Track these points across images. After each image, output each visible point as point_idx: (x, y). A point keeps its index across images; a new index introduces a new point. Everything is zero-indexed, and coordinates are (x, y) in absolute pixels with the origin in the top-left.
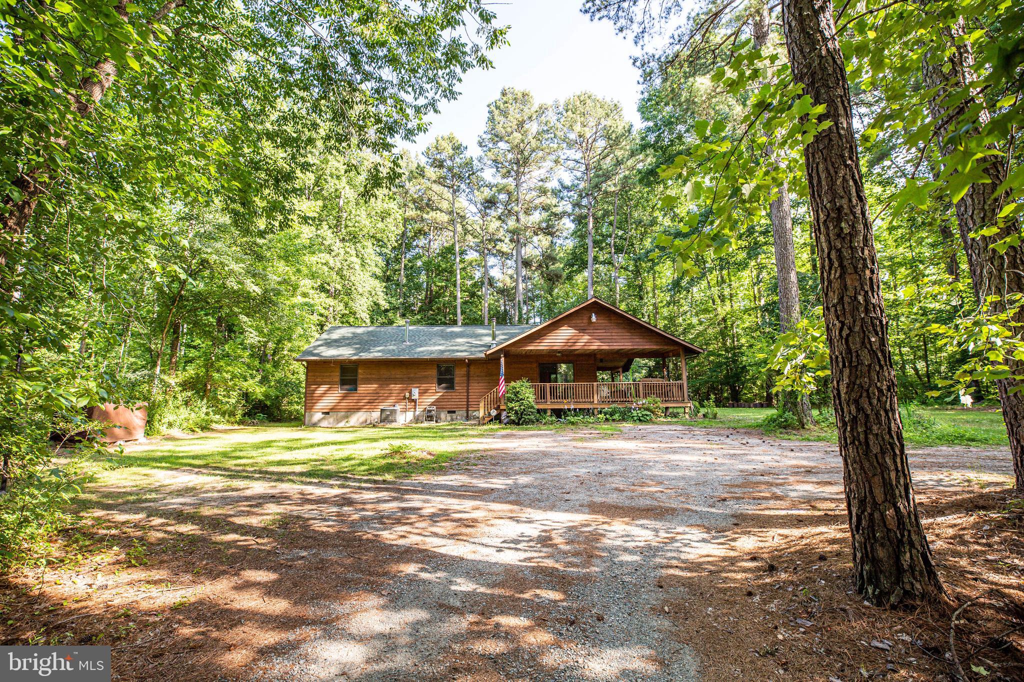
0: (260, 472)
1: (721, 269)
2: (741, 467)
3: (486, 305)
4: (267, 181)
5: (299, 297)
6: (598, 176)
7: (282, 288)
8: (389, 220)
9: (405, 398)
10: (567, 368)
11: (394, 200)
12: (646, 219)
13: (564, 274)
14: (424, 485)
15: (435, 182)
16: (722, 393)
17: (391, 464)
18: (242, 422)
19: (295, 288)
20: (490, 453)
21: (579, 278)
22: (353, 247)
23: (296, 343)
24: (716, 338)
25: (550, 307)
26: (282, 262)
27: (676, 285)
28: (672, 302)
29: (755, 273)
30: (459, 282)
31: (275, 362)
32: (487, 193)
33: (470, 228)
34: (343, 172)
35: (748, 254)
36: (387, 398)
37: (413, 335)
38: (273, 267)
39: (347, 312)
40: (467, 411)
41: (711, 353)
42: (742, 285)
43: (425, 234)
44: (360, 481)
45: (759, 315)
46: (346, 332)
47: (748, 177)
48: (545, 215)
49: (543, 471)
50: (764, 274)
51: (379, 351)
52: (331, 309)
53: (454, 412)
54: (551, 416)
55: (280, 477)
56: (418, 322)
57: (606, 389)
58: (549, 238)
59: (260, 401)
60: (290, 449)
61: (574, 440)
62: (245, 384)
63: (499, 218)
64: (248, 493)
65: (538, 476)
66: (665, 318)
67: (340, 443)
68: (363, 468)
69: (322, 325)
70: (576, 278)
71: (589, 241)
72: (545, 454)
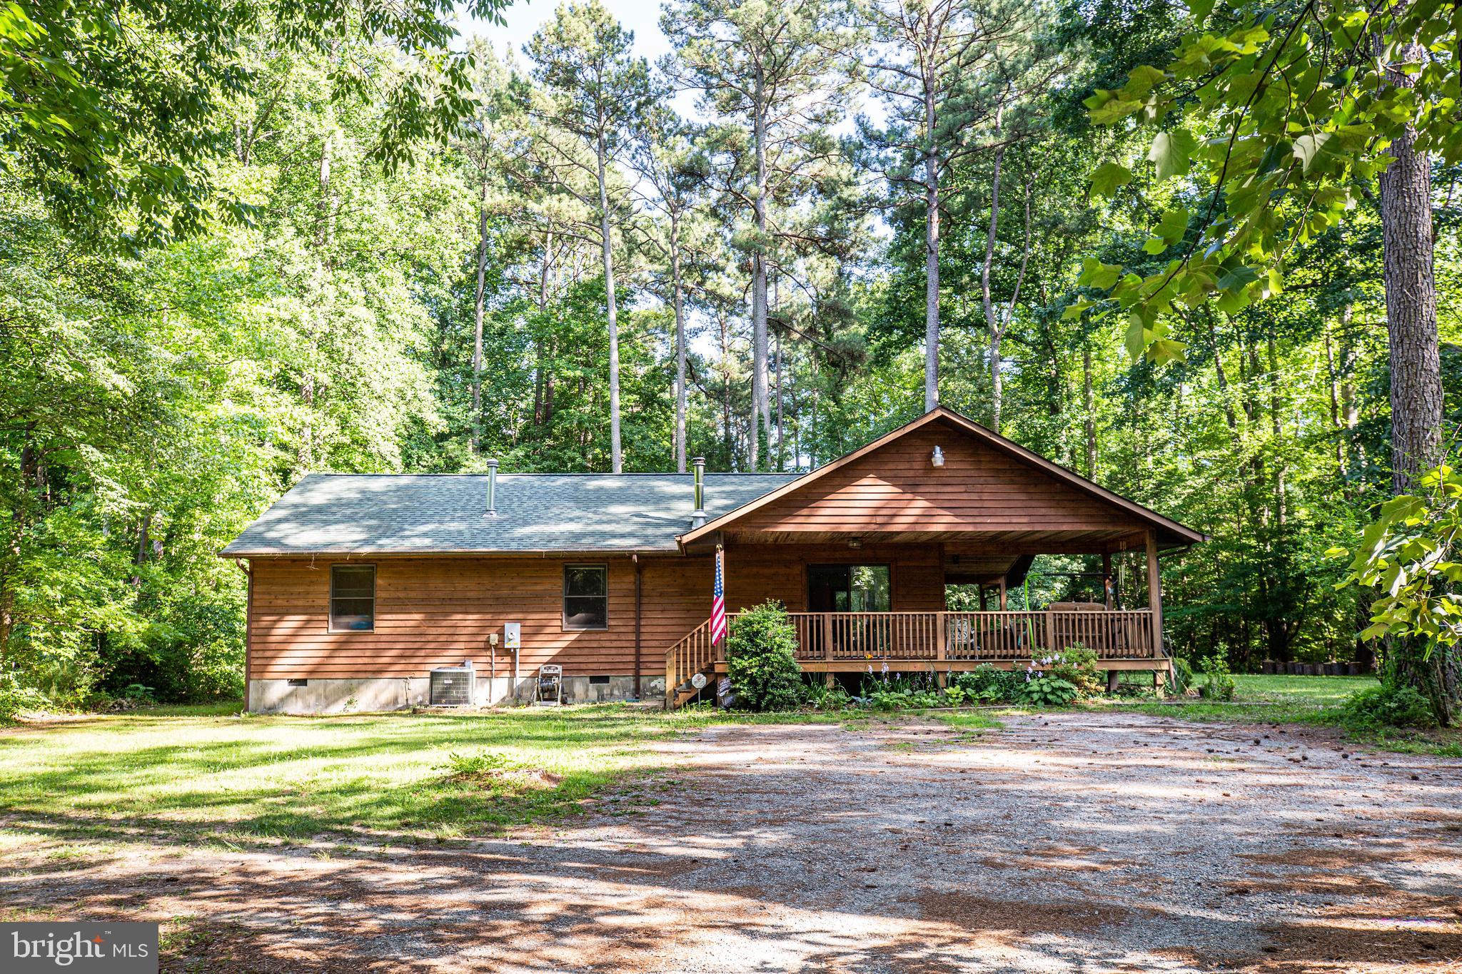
0: (140, 823)
1: (1252, 340)
2: (1288, 815)
3: (682, 425)
4: (139, 113)
5: (227, 403)
6: (954, 109)
7: (186, 380)
8: (446, 216)
9: (488, 646)
10: (875, 576)
11: (457, 165)
12: (1069, 215)
13: (870, 352)
14: (533, 851)
15: (555, 121)
16: (1247, 639)
17: (456, 801)
18: (89, 705)
19: (217, 380)
20: (689, 776)
21: (904, 361)
22: (357, 281)
23: (224, 515)
24: (1236, 506)
25: (835, 429)
26: (184, 318)
27: (1140, 380)
28: (1131, 418)
29: (1336, 347)
30: (615, 369)
31: (171, 559)
32: (683, 150)
33: (641, 238)
34: (327, 94)
35: (1320, 301)
36: (445, 645)
37: (506, 498)
38: (160, 328)
39: (347, 440)
40: (637, 677)
41: (1225, 543)
42: (1304, 378)
43: (533, 250)
44: (382, 841)
45: (1343, 452)
46: (343, 487)
47: (1309, 117)
48: (824, 204)
49: (814, 818)
50: (1360, 351)
51: (425, 535)
52: (308, 432)
53: (605, 679)
54: (835, 689)
55: (190, 834)
56: (519, 465)
57: (966, 627)
58: (834, 262)
59: (137, 654)
60: (212, 766)
61: (889, 746)
62: (99, 613)
63: (714, 213)
64: (111, 872)
65: (803, 829)
66: (1111, 458)
67: (335, 752)
68: (389, 811)
69: (285, 473)
70: (899, 358)
71: (930, 272)
72: (819, 779)
